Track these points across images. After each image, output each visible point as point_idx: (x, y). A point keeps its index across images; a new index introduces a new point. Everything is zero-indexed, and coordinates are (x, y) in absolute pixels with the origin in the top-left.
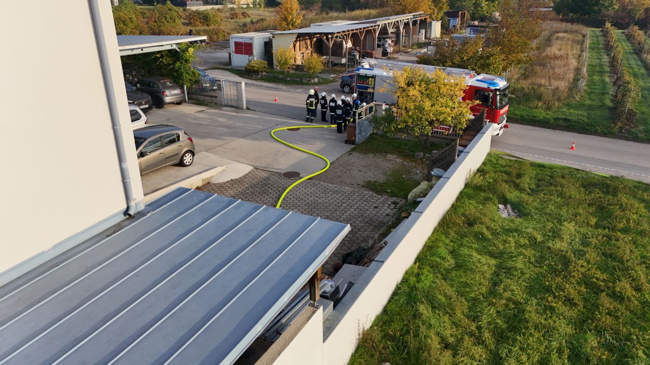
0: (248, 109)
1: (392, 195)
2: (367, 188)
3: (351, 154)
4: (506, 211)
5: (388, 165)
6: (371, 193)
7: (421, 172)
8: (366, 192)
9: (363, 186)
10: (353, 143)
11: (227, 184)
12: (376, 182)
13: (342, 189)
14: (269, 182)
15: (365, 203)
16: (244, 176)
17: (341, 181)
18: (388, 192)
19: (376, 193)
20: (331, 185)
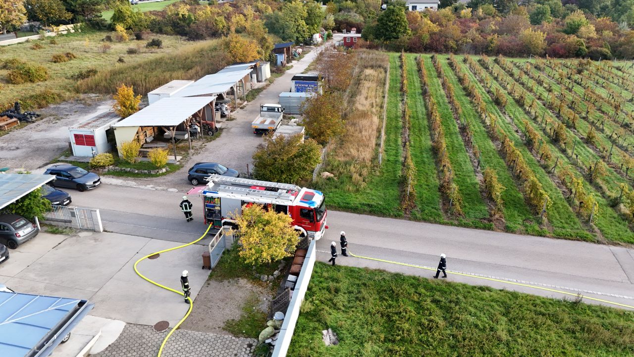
0: (104, 231)
1: (248, 335)
2: (226, 330)
3: (209, 284)
4: (328, 337)
5: (240, 294)
6: (231, 336)
7: (267, 299)
8: (226, 336)
9: (224, 329)
10: (210, 268)
11: (106, 352)
12: (233, 320)
13: (207, 336)
14: (144, 341)
15: (227, 351)
16: (120, 337)
17: (205, 326)
18: (244, 333)
19: (234, 336)
20: (197, 333)
